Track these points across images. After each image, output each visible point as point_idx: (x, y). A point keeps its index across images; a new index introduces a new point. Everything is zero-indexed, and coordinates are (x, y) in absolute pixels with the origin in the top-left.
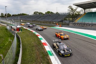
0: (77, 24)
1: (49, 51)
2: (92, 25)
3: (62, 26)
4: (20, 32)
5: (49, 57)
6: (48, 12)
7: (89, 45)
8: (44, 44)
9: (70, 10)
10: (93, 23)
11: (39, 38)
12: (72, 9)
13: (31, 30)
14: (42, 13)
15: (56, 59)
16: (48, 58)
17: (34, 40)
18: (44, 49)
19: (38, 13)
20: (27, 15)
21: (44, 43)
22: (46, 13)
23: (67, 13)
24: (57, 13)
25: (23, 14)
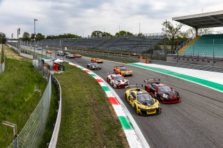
0: (182, 59)
1: (123, 118)
2: (215, 60)
3: (150, 62)
4: (60, 72)
5: (123, 131)
6: (123, 33)
7: (211, 105)
8: (111, 101)
9: (168, 29)
10: (215, 57)
11: (101, 87)
12: (171, 28)
13: (85, 69)
14: (109, 35)
15: (138, 138)
16: (121, 135)
17: (90, 90)
18: (112, 112)
19: (100, 35)
20: (77, 37)
21: (112, 98)
22: (117, 34)
23: (161, 36)
24: (140, 34)
25: (70, 36)
